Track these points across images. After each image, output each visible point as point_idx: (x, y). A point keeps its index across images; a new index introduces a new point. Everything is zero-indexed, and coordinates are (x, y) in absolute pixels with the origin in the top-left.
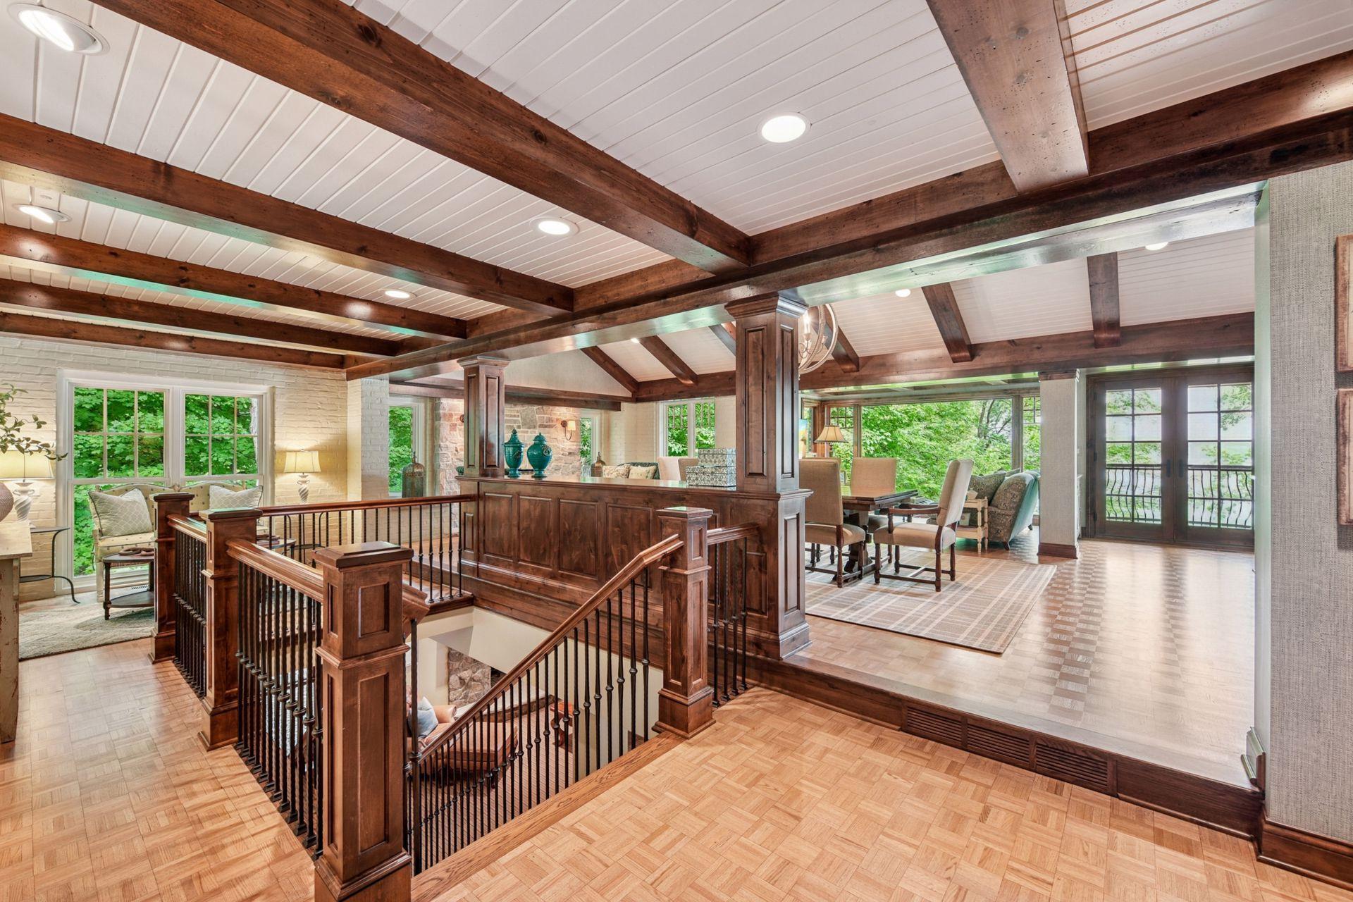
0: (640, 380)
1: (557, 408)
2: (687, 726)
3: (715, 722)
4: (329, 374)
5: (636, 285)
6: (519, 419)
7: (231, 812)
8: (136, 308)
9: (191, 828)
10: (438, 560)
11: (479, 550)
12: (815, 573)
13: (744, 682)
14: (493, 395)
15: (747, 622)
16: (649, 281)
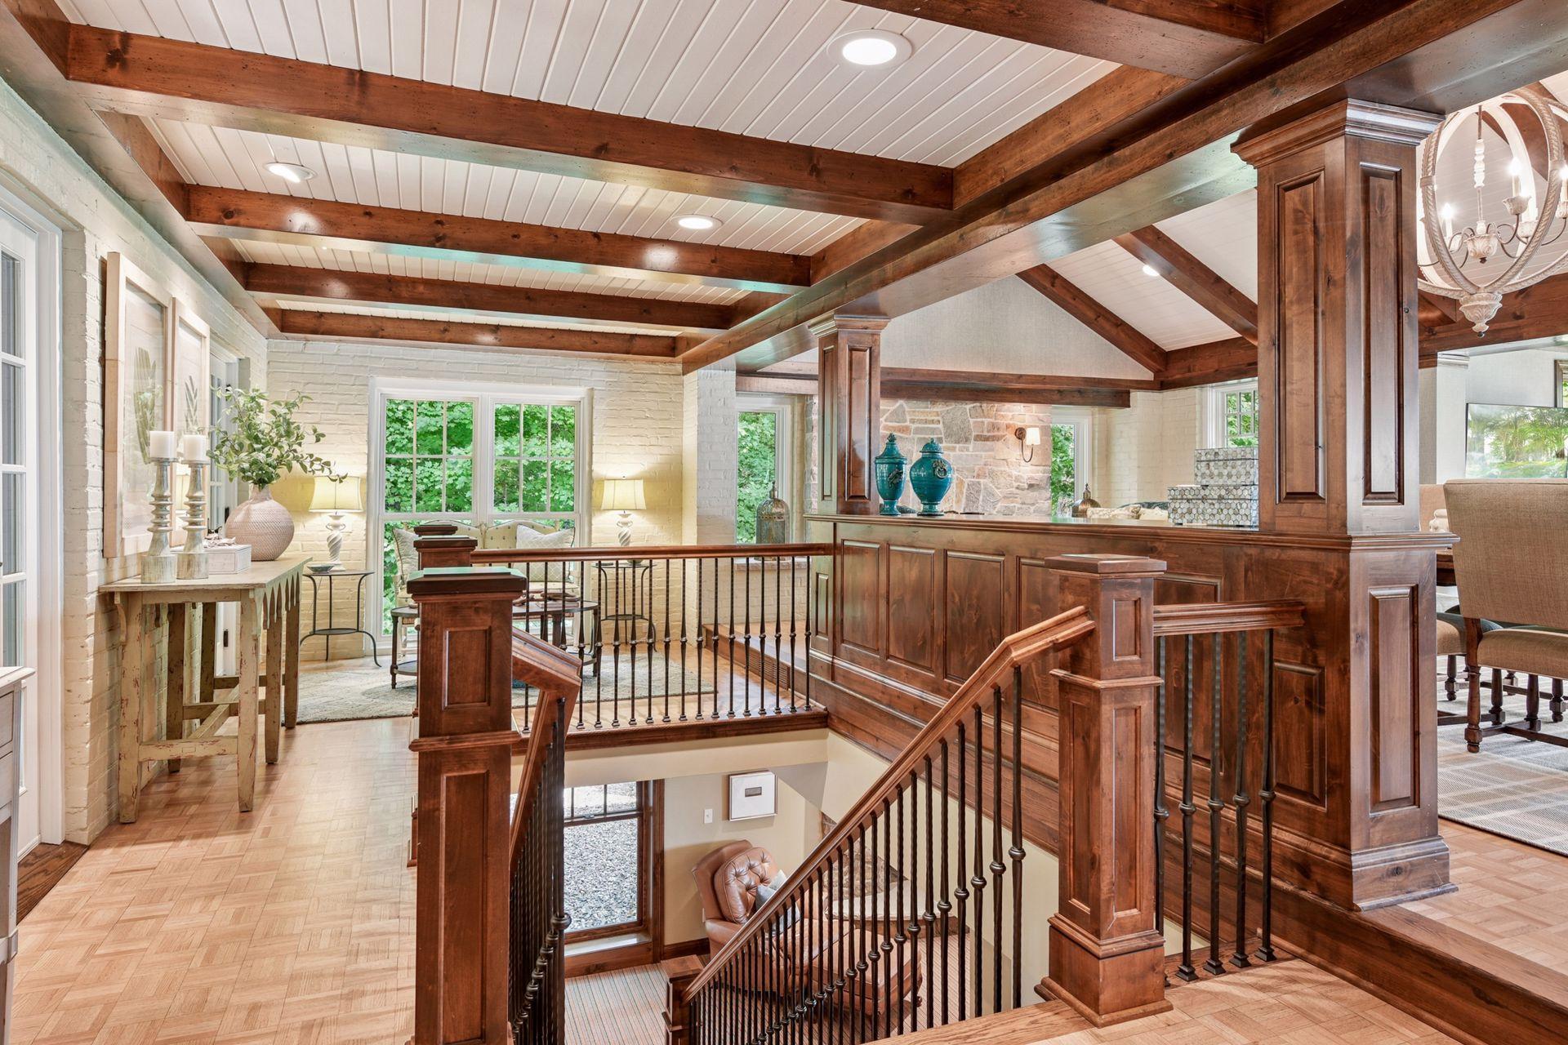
0: (1168, 348)
1: (1007, 405)
2: (1097, 999)
3: (1170, 1008)
4: (659, 367)
5: (1050, 138)
6: (941, 426)
7: (392, 951)
8: (421, 288)
9: (345, 959)
10: (774, 645)
11: (834, 637)
12: (1538, 744)
13: (1267, 942)
14: (860, 378)
15: (1275, 814)
16: (1073, 124)
